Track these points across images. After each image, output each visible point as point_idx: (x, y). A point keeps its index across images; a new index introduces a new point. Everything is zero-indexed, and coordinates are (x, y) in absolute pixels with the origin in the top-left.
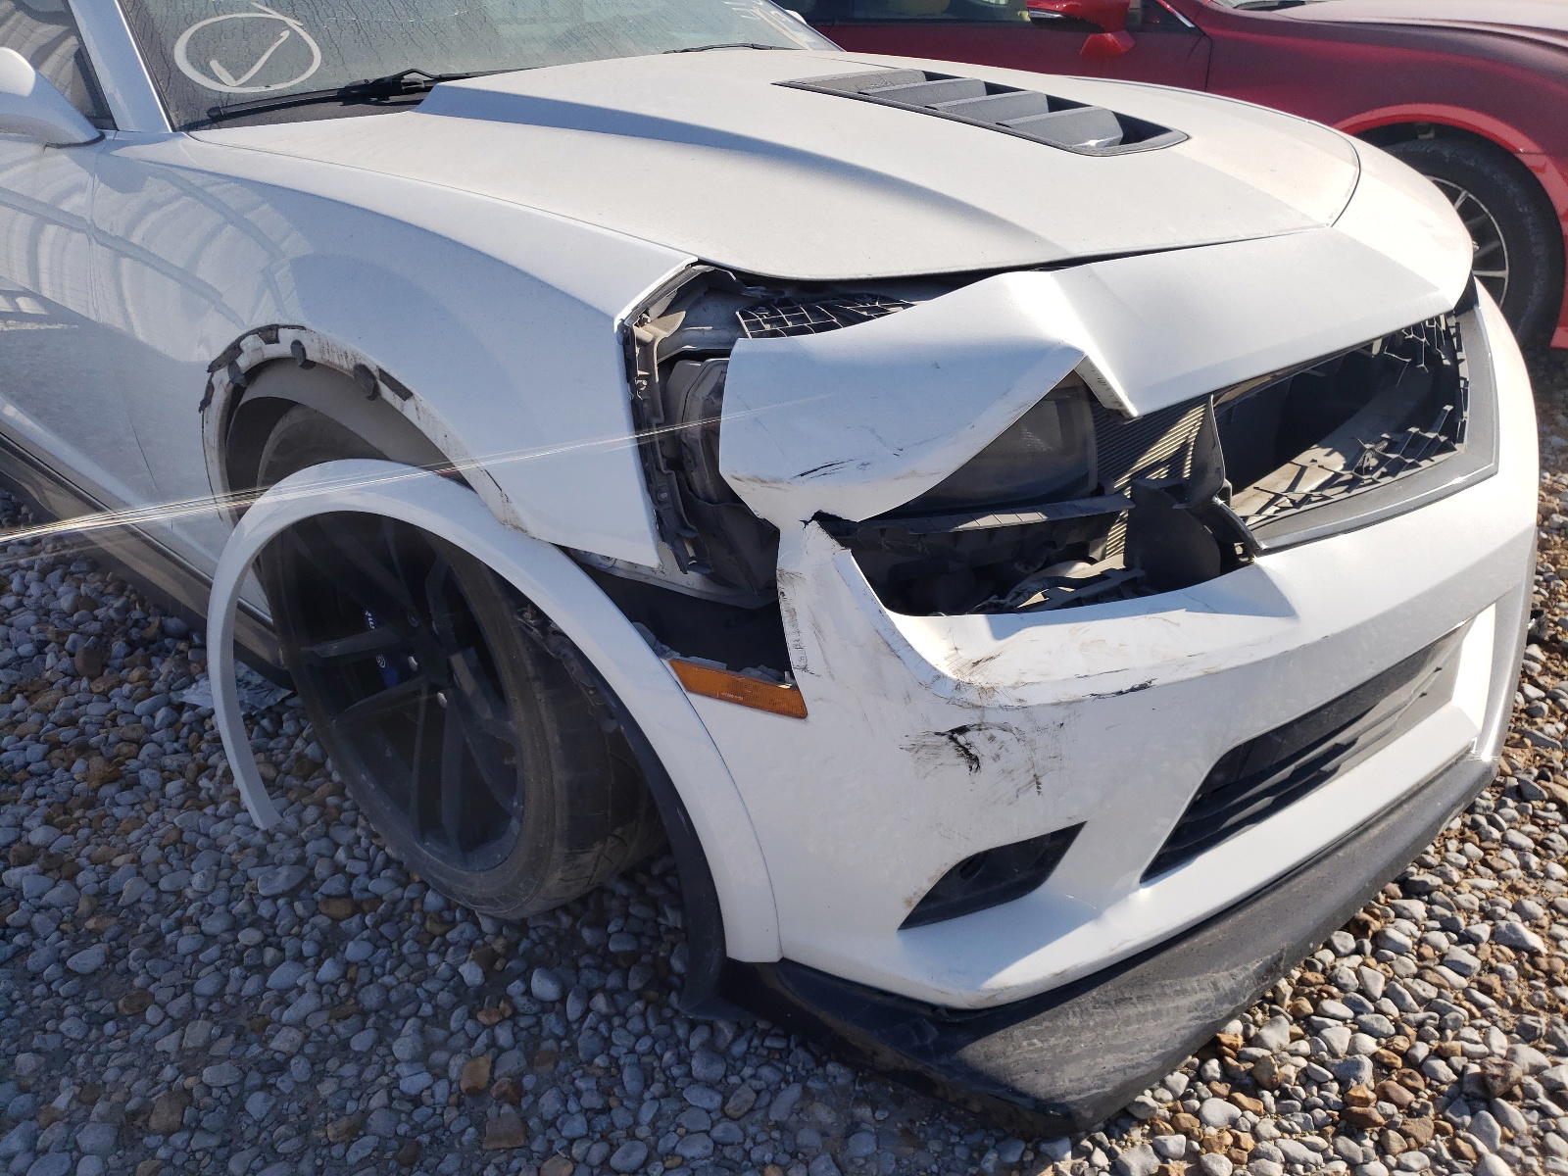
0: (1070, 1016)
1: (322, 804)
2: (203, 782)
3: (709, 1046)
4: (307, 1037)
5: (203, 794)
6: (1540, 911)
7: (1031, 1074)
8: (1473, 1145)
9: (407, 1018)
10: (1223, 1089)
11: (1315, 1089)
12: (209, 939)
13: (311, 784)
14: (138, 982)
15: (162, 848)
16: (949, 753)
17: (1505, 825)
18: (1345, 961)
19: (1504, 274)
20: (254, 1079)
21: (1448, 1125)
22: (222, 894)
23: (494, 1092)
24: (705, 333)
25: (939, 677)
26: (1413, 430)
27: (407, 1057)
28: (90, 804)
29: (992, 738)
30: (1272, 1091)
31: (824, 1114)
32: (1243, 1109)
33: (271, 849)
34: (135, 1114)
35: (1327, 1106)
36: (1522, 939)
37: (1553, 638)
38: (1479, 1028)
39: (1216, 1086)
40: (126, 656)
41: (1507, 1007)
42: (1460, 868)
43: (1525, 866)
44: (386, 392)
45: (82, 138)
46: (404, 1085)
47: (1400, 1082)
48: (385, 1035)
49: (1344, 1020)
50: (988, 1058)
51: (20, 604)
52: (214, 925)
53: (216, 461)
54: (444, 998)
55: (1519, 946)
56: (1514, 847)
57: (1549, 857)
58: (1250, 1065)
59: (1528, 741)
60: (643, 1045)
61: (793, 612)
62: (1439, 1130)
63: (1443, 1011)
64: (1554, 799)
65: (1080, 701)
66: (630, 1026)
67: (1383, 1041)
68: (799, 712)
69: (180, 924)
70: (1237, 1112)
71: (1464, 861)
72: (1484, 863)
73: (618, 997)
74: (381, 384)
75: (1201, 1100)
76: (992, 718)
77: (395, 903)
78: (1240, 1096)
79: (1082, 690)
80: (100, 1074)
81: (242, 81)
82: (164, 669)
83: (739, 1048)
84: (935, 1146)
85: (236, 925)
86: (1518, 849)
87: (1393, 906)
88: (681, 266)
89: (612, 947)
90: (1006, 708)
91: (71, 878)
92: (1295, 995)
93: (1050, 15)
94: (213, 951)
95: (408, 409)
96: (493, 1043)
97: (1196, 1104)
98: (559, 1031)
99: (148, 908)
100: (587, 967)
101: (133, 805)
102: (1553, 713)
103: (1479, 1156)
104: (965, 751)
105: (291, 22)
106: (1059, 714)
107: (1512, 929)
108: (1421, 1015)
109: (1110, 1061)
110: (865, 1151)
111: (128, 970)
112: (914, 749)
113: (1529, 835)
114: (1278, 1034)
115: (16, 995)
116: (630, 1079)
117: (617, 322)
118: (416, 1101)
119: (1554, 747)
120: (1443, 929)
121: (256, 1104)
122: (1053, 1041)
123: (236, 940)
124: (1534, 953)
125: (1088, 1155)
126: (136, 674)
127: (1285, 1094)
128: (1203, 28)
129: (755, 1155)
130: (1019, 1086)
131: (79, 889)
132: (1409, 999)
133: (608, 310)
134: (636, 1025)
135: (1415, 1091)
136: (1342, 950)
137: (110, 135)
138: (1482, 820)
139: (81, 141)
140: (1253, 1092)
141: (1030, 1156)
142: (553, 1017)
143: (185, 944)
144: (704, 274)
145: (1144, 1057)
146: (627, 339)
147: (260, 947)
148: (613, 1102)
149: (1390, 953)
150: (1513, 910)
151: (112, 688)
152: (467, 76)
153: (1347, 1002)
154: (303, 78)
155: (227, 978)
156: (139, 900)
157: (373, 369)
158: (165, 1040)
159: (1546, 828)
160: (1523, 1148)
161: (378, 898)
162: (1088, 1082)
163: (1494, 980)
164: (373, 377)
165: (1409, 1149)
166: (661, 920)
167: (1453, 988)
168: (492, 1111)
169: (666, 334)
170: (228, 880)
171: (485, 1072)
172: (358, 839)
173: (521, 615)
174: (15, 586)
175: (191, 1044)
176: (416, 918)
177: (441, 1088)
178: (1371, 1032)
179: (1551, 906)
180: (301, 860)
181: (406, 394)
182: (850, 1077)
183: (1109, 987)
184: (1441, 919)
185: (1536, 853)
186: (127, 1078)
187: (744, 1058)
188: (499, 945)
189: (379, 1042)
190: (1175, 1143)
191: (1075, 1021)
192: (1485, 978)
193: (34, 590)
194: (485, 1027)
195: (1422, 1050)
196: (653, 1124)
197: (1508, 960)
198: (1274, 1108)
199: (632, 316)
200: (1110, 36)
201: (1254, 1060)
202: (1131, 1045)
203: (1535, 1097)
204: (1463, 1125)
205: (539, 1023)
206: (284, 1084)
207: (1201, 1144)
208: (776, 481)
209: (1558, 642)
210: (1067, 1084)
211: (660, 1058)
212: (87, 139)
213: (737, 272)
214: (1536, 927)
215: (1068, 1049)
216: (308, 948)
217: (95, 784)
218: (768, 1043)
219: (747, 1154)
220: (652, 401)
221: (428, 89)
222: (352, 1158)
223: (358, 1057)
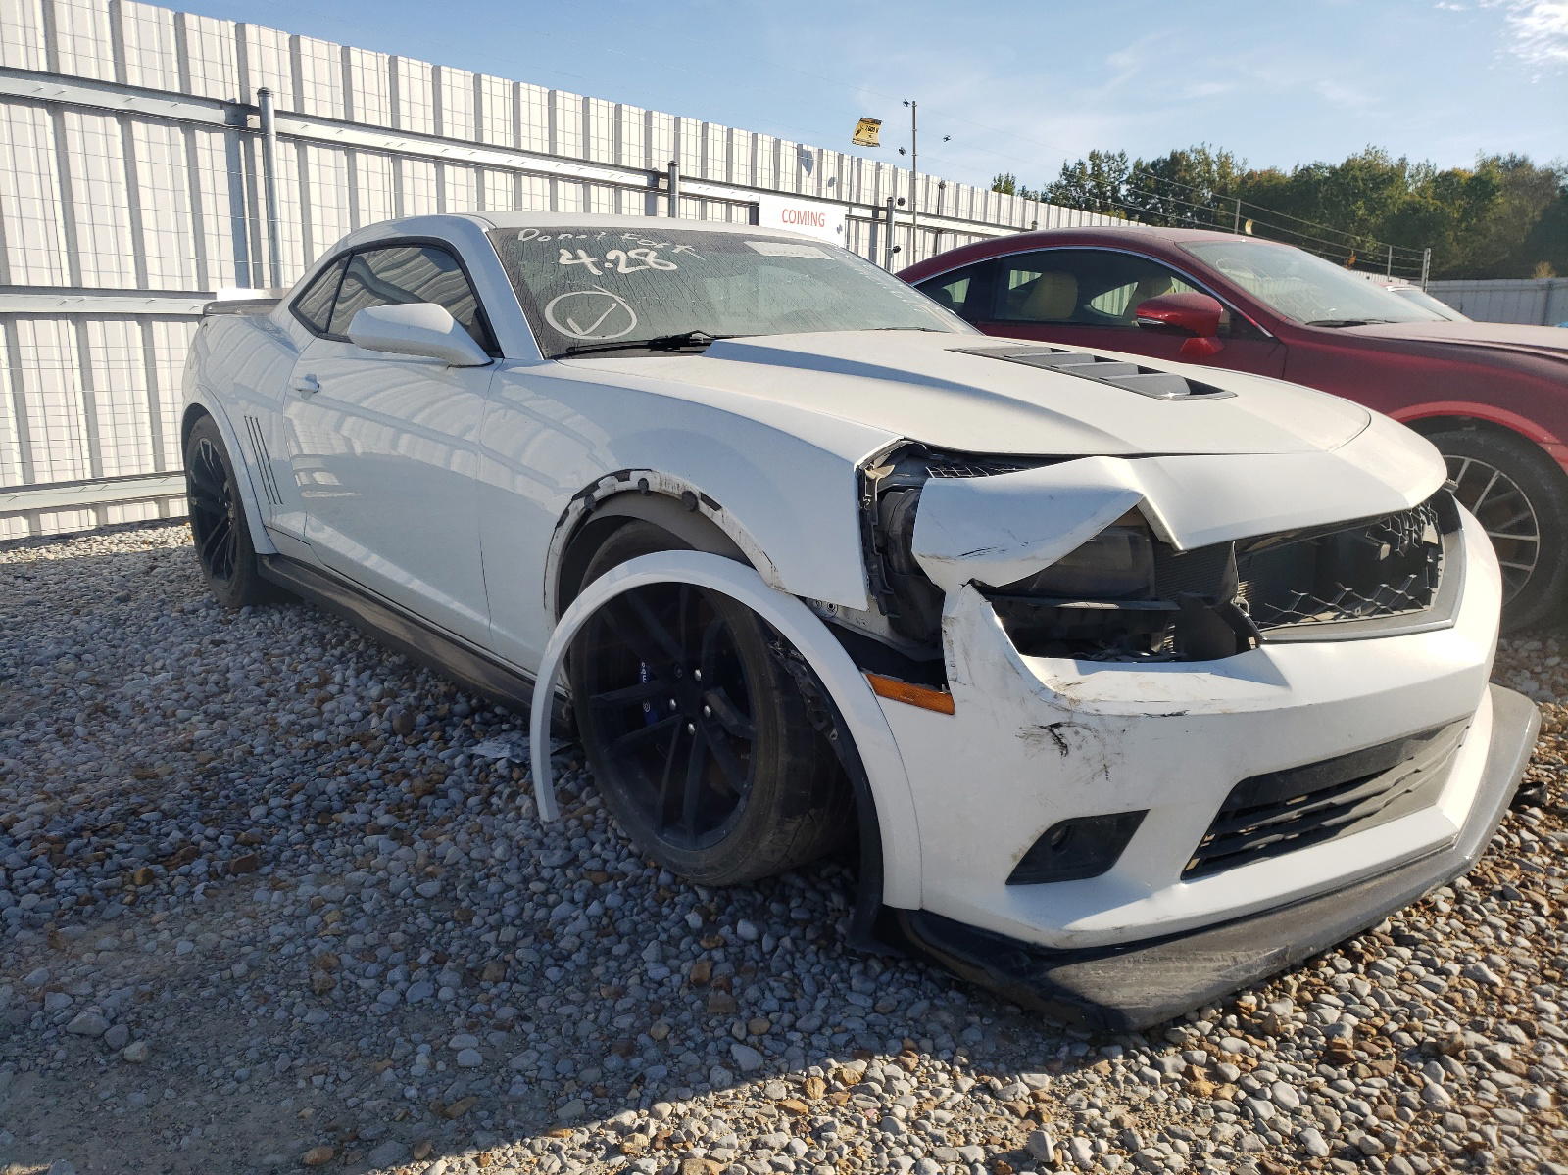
0: (1126, 962)
1: (580, 819)
2: (494, 800)
3: (865, 973)
4: (582, 944)
5: (494, 807)
6: (1503, 963)
7: (1096, 990)
8: (1422, 1078)
9: (649, 941)
10: (1238, 1033)
11: (1307, 1039)
12: (509, 887)
13: (571, 806)
14: (464, 904)
15: (470, 835)
16: (1048, 739)
17: (1486, 912)
18: (1342, 976)
19: (1536, 538)
20: (549, 961)
21: (1406, 1068)
22: (515, 861)
23: (713, 984)
24: (906, 478)
25: (1044, 688)
26: (1384, 585)
27: (652, 959)
28: (415, 807)
29: (1077, 733)
30: (1275, 1037)
31: (946, 1017)
32: (1251, 1043)
33: (545, 840)
34: (472, 970)
35: (1315, 1047)
36: (1485, 976)
37: (1554, 805)
38: (1441, 1021)
39: (1232, 1030)
40: (429, 724)
41: (1465, 1012)
42: (1444, 933)
43: (1498, 938)
44: (703, 507)
45: (481, 362)
46: (651, 974)
47: (1374, 1042)
48: (635, 948)
49: (1336, 1007)
50: (1065, 977)
51: (341, 692)
52: (512, 878)
53: (556, 564)
54: (676, 931)
55: (1481, 980)
56: (1490, 925)
57: (1519, 935)
58: (1260, 1021)
59: (1517, 866)
60: (816, 970)
61: (951, 643)
62: (1397, 1069)
63: (1412, 1007)
64: (1530, 900)
65: (1135, 716)
66: (807, 958)
67: (1364, 1020)
68: (951, 712)
69: (488, 877)
70: (1248, 1045)
71: (1448, 930)
72: (1465, 932)
73: (799, 942)
74: (700, 502)
75: (1221, 1037)
76: (1078, 719)
77: (638, 878)
78: (1251, 1038)
79: (1138, 710)
80: (446, 949)
81: (587, 332)
82: (456, 734)
83: (885, 978)
84: (1023, 1043)
85: (526, 881)
86: (1494, 927)
87: (1385, 949)
88: (894, 440)
89: (793, 915)
90: (1086, 713)
91: (411, 845)
92: (1299, 989)
93: (1155, 322)
94: (513, 893)
95: (717, 517)
96: (710, 958)
97: (1218, 1039)
98: (757, 957)
99: (464, 867)
100: (776, 923)
101: (446, 809)
102: (1542, 851)
103: (1426, 1085)
104: (1058, 740)
105: (617, 298)
106: (1122, 724)
107: (1477, 969)
108: (1395, 1008)
109: (1153, 990)
110: (975, 1038)
111: (456, 899)
112: (1026, 736)
113: (1505, 920)
114: (1284, 1008)
115: (384, 903)
116: (808, 985)
117: (855, 467)
118: (660, 984)
119: (1539, 871)
120: (1423, 965)
121: (552, 973)
122: (1112, 974)
123: (528, 889)
124: (1493, 984)
125: (1135, 1057)
126: (437, 735)
127: (1284, 1039)
128: (1281, 338)
129: (897, 1032)
130: (1086, 996)
131: (416, 852)
132: (1388, 998)
133: (851, 460)
134: (811, 957)
135: (1384, 1047)
136: (1341, 968)
137: (498, 361)
138: (1469, 909)
139: (480, 363)
140: (1262, 1035)
141: (1092, 1054)
142: (752, 948)
143: (493, 886)
144: (907, 445)
145: (1177, 992)
146: (861, 475)
147: (546, 893)
148: (796, 995)
149: (1378, 973)
150: (1482, 960)
151: (420, 743)
152: (733, 337)
153: (1340, 997)
154: (624, 333)
155: (523, 909)
156: (457, 862)
157: (696, 493)
158: (487, 935)
159: (1520, 917)
160: (1461, 1085)
161: (625, 875)
162: (1136, 999)
163: (1458, 997)
164: (696, 498)
165: (1373, 1076)
166: (828, 903)
167: (1424, 998)
168: (712, 994)
169: (883, 476)
170: (519, 856)
171: (708, 970)
172: (608, 840)
173: (773, 644)
174: (338, 678)
175: (504, 939)
176: (652, 887)
177: (676, 979)
178: (1356, 1014)
179: (1513, 961)
180: (569, 848)
181: (716, 507)
182: (965, 999)
183: (1157, 950)
184: (1423, 959)
185: (1508, 930)
186: (465, 952)
187: (888, 984)
188: (712, 907)
189: (631, 951)
190: (1199, 1055)
191: (1130, 965)
192: (1451, 994)
193: (352, 682)
194: (705, 950)
195: (1393, 1027)
196: (824, 1011)
197: (1473, 988)
198: (1275, 1047)
199: (865, 464)
200: (1203, 340)
201: (1262, 1018)
202: (1170, 984)
203: (1476, 1059)
204: (1416, 1068)
205: (742, 951)
206: (569, 966)
207: (1218, 1059)
208: (948, 558)
209: (1557, 807)
210: (1121, 999)
211: (829, 979)
212: (484, 362)
213: (927, 445)
214: (1499, 971)
215: (1123, 979)
216: (578, 896)
217: (419, 794)
218: (906, 976)
219: (891, 1032)
220: (872, 512)
221: (709, 344)
222: (619, 1007)
223: (617, 958)
